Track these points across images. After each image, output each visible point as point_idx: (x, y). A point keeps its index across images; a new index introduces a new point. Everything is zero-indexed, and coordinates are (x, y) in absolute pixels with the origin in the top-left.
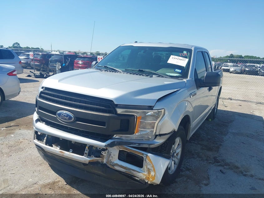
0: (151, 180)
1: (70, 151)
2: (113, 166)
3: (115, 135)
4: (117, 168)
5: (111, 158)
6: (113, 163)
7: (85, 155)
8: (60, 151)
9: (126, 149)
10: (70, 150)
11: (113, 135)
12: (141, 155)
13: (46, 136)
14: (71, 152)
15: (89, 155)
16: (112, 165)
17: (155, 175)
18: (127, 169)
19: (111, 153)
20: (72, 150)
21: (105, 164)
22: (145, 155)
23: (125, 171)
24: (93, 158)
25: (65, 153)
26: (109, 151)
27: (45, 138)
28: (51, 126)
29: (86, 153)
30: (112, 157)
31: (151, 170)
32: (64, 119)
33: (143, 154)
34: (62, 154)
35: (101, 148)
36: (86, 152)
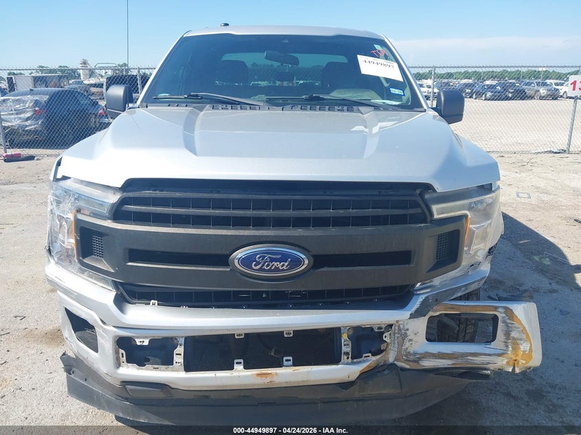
0: (524, 362)
1: (285, 363)
2: (416, 361)
3: (419, 284)
4: (428, 364)
5: (407, 344)
6: (415, 354)
7: (344, 358)
8: (258, 375)
9: (453, 308)
10: (285, 358)
11: (414, 285)
12: (491, 313)
13: (182, 341)
14: (291, 363)
15: (356, 355)
16: (414, 361)
17: (531, 349)
18: (456, 358)
19: (408, 330)
20: (291, 358)
21: (393, 365)
22: (500, 310)
23: (453, 364)
24: (370, 361)
25: (276, 374)
26: (401, 326)
27: (180, 350)
28: (189, 307)
29: (347, 354)
30: (411, 340)
31: (521, 340)
32: (270, 271)
33: (496, 308)
34: (267, 380)
35: (384, 326)
36: (344, 349)
